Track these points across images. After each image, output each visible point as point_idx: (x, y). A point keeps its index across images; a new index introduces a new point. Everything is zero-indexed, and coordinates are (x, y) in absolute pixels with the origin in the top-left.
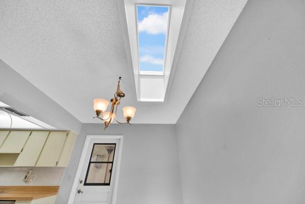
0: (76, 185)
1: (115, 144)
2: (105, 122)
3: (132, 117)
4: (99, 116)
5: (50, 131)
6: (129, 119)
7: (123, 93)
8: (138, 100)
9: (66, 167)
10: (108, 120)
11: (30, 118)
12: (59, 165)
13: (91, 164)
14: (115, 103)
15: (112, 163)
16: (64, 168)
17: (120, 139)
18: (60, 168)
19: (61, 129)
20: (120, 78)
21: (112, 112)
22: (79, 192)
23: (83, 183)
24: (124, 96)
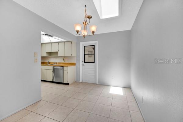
0: (81, 63)
1: (94, 46)
2: (83, 36)
3: (95, 31)
4: (79, 34)
5: (65, 42)
6: (93, 32)
7: (91, 16)
8: (101, 18)
9: (76, 56)
10: (84, 35)
11: (55, 37)
12: (73, 56)
13: (85, 55)
14: (85, 24)
15: (94, 54)
16: (75, 57)
17: (96, 43)
18: (73, 57)
19: (68, 41)
20: (85, 6)
21: (85, 30)
22: (83, 65)
23: (84, 62)
24: (91, 18)
